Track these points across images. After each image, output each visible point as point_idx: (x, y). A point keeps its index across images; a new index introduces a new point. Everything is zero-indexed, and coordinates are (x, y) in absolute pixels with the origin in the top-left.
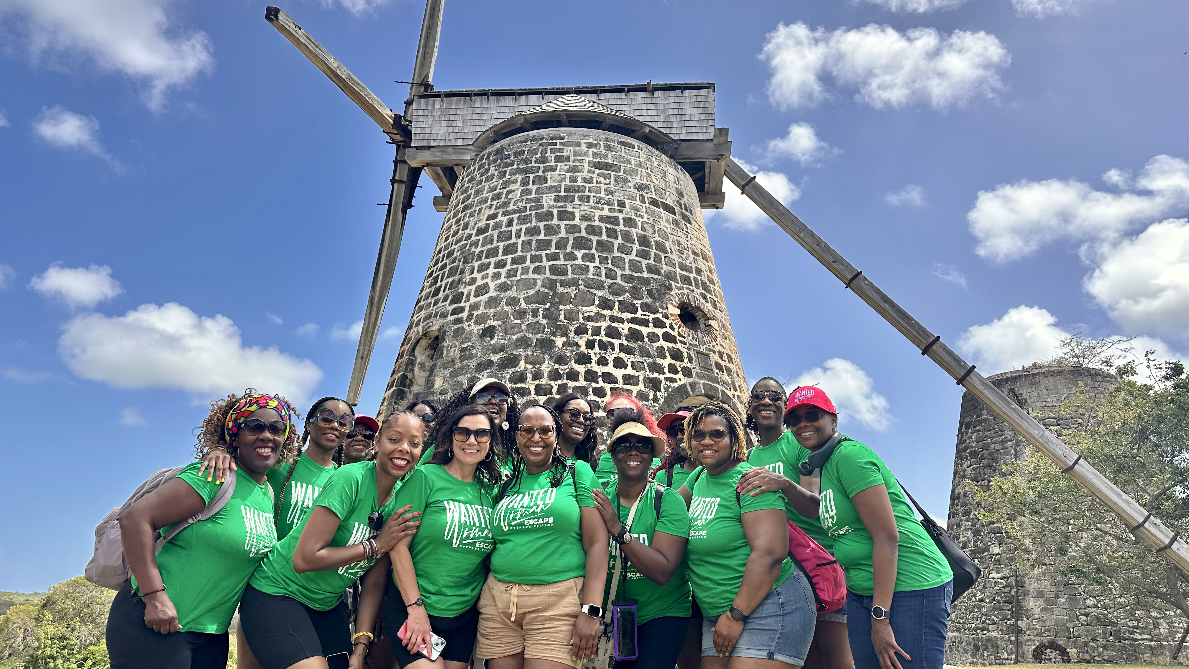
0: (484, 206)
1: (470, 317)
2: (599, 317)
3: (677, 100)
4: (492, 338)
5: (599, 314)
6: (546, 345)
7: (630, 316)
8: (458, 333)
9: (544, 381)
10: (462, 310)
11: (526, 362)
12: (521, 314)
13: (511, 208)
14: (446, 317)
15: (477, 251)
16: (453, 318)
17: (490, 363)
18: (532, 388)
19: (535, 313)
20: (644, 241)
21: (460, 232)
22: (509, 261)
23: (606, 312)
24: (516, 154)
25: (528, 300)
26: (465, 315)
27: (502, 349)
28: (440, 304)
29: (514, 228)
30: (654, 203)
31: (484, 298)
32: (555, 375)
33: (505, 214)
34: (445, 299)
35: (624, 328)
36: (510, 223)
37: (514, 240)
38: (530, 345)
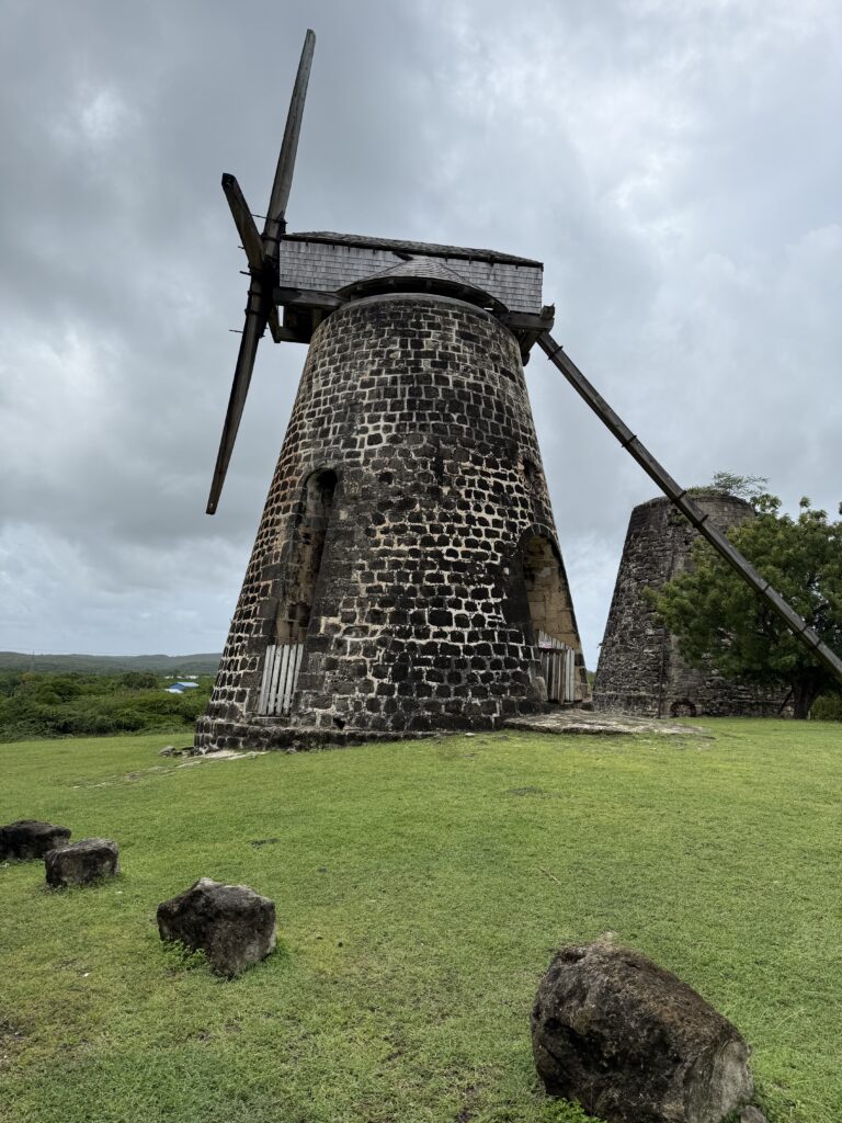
0: (366, 361)
1: (366, 462)
2: (472, 472)
3: (512, 274)
4: (390, 483)
5: (472, 469)
6: (435, 492)
7: (494, 471)
8: (357, 475)
9: (436, 522)
10: (358, 454)
11: (421, 506)
12: (413, 465)
13: (394, 367)
14: (341, 458)
15: (366, 402)
16: (348, 460)
17: (390, 504)
18: (428, 527)
19: (425, 466)
20: (499, 406)
21: (342, 381)
22: (398, 417)
23: (477, 468)
24: (392, 315)
25: (417, 452)
26: (361, 459)
27: (399, 493)
28: (331, 445)
29: (399, 386)
30: (504, 372)
31: (377, 447)
32: (444, 518)
33: (389, 372)
34: (337, 441)
35: (491, 481)
36: (394, 381)
37: (399, 398)
38: (422, 492)
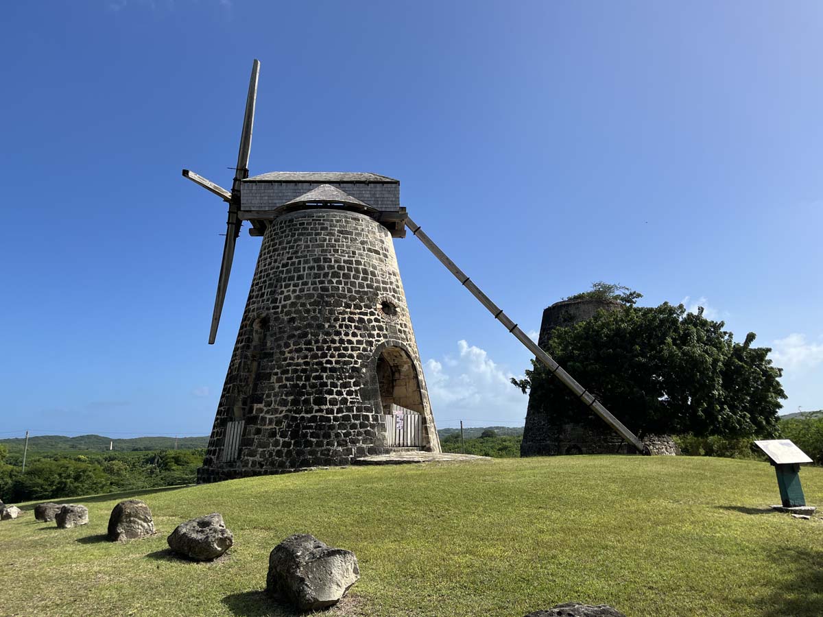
0: (285, 252)
1: (282, 312)
2: (344, 313)
3: (380, 189)
4: (294, 323)
5: (344, 311)
6: (321, 327)
7: (359, 311)
8: (277, 319)
9: (320, 345)
10: (278, 307)
11: (311, 335)
12: (308, 311)
13: (300, 254)
14: (269, 309)
15: (283, 276)
16: (273, 311)
17: (294, 336)
18: (315, 348)
19: (314, 312)
20: (365, 272)
21: (273, 264)
22: (300, 284)
23: (348, 310)
24: (300, 224)
25: (310, 304)
26: (279, 310)
27: (299, 328)
28: (265, 303)
29: (302, 266)
30: (370, 250)
31: (289, 302)
32: (325, 341)
33: (297, 257)
34: (268, 300)
35: (356, 317)
36: (299, 263)
37: (302, 273)
38: (313, 327)
